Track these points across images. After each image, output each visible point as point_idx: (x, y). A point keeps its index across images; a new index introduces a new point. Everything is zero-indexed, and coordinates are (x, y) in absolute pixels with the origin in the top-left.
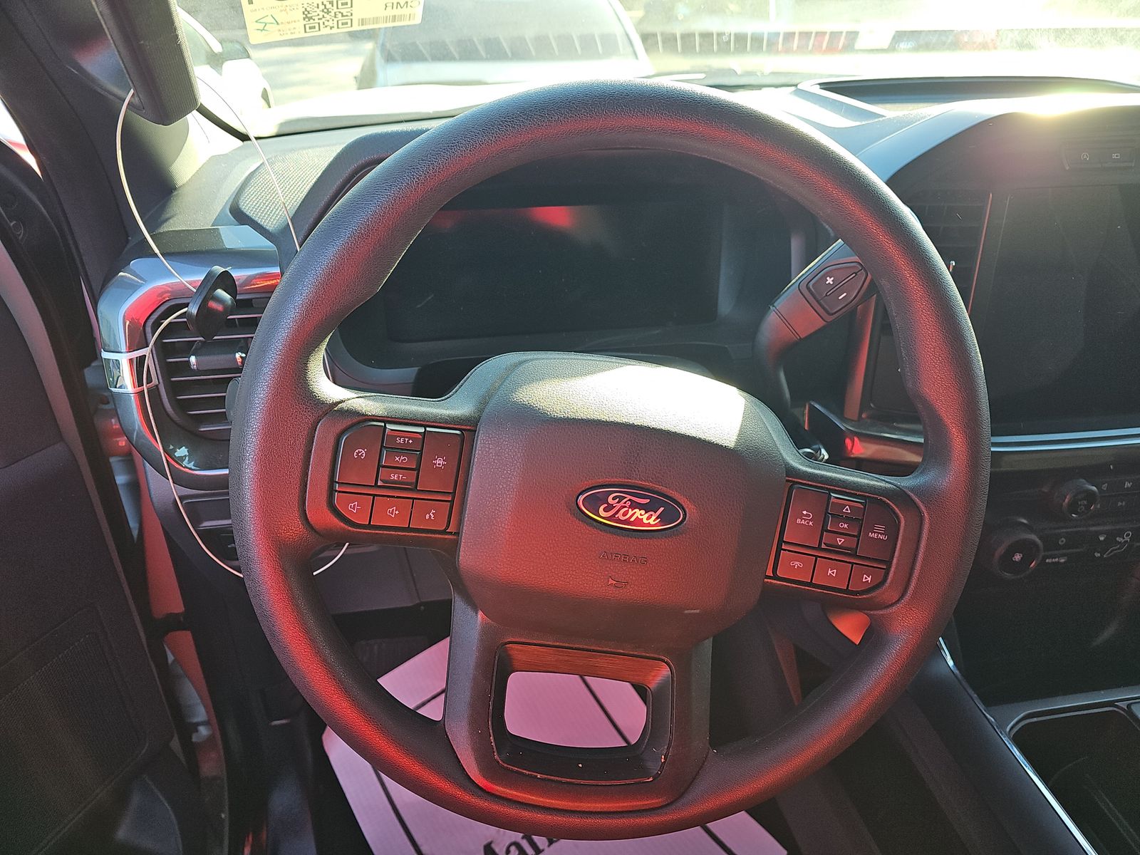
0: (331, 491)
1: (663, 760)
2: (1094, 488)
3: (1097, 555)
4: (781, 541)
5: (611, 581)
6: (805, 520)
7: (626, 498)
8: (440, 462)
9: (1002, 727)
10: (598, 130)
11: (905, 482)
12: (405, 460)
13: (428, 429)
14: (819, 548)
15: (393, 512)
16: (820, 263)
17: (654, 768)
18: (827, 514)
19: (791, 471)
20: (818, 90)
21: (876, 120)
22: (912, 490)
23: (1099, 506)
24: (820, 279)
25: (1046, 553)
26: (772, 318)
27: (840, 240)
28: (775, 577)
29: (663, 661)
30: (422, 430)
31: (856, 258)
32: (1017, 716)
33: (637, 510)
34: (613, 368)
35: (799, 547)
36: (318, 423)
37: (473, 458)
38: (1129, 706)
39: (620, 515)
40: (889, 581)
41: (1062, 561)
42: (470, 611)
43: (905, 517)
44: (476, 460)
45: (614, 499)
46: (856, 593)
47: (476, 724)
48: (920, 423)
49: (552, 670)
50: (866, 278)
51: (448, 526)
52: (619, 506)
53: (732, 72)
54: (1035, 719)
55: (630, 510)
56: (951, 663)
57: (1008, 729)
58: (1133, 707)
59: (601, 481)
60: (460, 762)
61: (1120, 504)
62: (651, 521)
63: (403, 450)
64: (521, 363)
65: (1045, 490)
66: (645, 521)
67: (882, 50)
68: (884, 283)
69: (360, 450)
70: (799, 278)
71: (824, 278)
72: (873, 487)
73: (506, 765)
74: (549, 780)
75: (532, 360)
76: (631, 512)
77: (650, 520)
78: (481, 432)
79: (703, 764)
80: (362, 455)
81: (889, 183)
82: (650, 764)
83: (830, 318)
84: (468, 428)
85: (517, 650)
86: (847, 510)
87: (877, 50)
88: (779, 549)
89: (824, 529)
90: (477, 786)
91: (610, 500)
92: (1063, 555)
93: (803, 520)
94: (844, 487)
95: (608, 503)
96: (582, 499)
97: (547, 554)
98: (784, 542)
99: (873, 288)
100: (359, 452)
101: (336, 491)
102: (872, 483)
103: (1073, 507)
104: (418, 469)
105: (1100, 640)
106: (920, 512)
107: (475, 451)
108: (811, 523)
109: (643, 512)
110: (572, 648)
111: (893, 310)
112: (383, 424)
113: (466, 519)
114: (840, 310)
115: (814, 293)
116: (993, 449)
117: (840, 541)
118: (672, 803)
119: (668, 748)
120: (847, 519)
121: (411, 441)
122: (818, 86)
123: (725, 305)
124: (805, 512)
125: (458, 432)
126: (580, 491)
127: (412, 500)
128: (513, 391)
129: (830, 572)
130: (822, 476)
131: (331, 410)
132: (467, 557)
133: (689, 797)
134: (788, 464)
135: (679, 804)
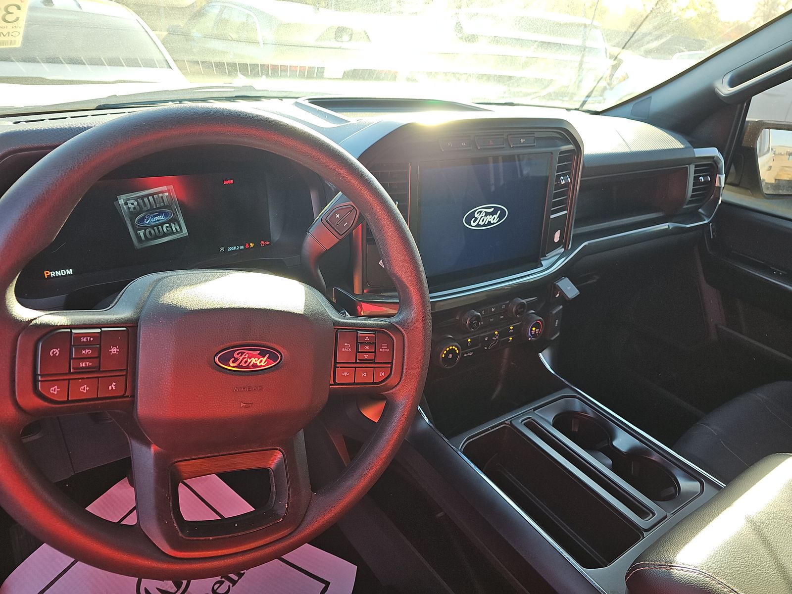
0: (35, 381)
1: (286, 507)
2: (479, 314)
3: (486, 348)
4: (335, 363)
5: (242, 405)
6: (347, 348)
7: (245, 352)
8: (114, 350)
9: (457, 447)
10: (197, 134)
11: (392, 320)
12: (89, 352)
13: (103, 329)
14: (356, 363)
15: (84, 389)
16: (330, 207)
17: (282, 512)
18: (358, 343)
19: (335, 323)
20: (307, 103)
21: (346, 124)
22: (397, 323)
23: (482, 323)
24: (333, 214)
25: (464, 351)
26: (309, 239)
27: (340, 192)
28: (335, 384)
29: (277, 449)
30: (99, 330)
31: (351, 203)
32: (463, 440)
33: (253, 359)
34: (223, 276)
35: (345, 364)
36: (19, 336)
37: (138, 343)
38: (511, 422)
39: (243, 364)
40: (393, 373)
41: (471, 354)
42: (144, 449)
43: (396, 339)
44: (141, 345)
45: (238, 354)
46: (377, 383)
47: (161, 519)
48: (397, 292)
49: (207, 473)
50: (357, 212)
51: (125, 392)
52: (241, 358)
53: (251, 88)
54: (471, 440)
55: (249, 359)
56: (427, 420)
57: (460, 448)
58: (512, 422)
59: (228, 345)
60: (156, 545)
61: (491, 320)
62: (262, 364)
63: (87, 345)
64: (161, 279)
65: (458, 318)
66: (259, 364)
67: (340, 79)
68: (367, 216)
69: (54, 350)
70: (321, 215)
71: (334, 215)
72: (378, 324)
73: (188, 538)
74: (218, 539)
75: (167, 277)
76: (249, 361)
77: (261, 362)
78: (142, 326)
79: (310, 502)
80: (56, 353)
81: (360, 159)
82: (279, 512)
83: (341, 237)
84: (131, 325)
85: (183, 465)
86: (367, 339)
87: (337, 79)
88: (335, 367)
89: (357, 352)
90: (171, 557)
91: (236, 356)
92: (471, 351)
93: (346, 349)
94: (365, 327)
95: (235, 358)
96: (217, 359)
97: (199, 396)
98: (338, 363)
99: (361, 218)
100: (54, 352)
101: (39, 381)
102: (377, 322)
103: (471, 324)
104: (99, 357)
105: (494, 396)
106: (402, 334)
107: (140, 339)
108: (350, 350)
109: (256, 359)
110: (219, 456)
111: (374, 229)
112: (69, 330)
113: (139, 385)
114: (346, 231)
115: (329, 223)
116: (431, 300)
117: (366, 356)
118: (295, 530)
119: (288, 499)
120: (368, 344)
121: (92, 339)
122: (308, 101)
123: (276, 236)
124: (346, 344)
125: (124, 329)
126: (216, 353)
127: (97, 379)
128: (160, 296)
129: (363, 374)
130: (352, 323)
131: (27, 327)
132: (144, 408)
133: (305, 523)
134: (333, 319)
135: (300, 529)
